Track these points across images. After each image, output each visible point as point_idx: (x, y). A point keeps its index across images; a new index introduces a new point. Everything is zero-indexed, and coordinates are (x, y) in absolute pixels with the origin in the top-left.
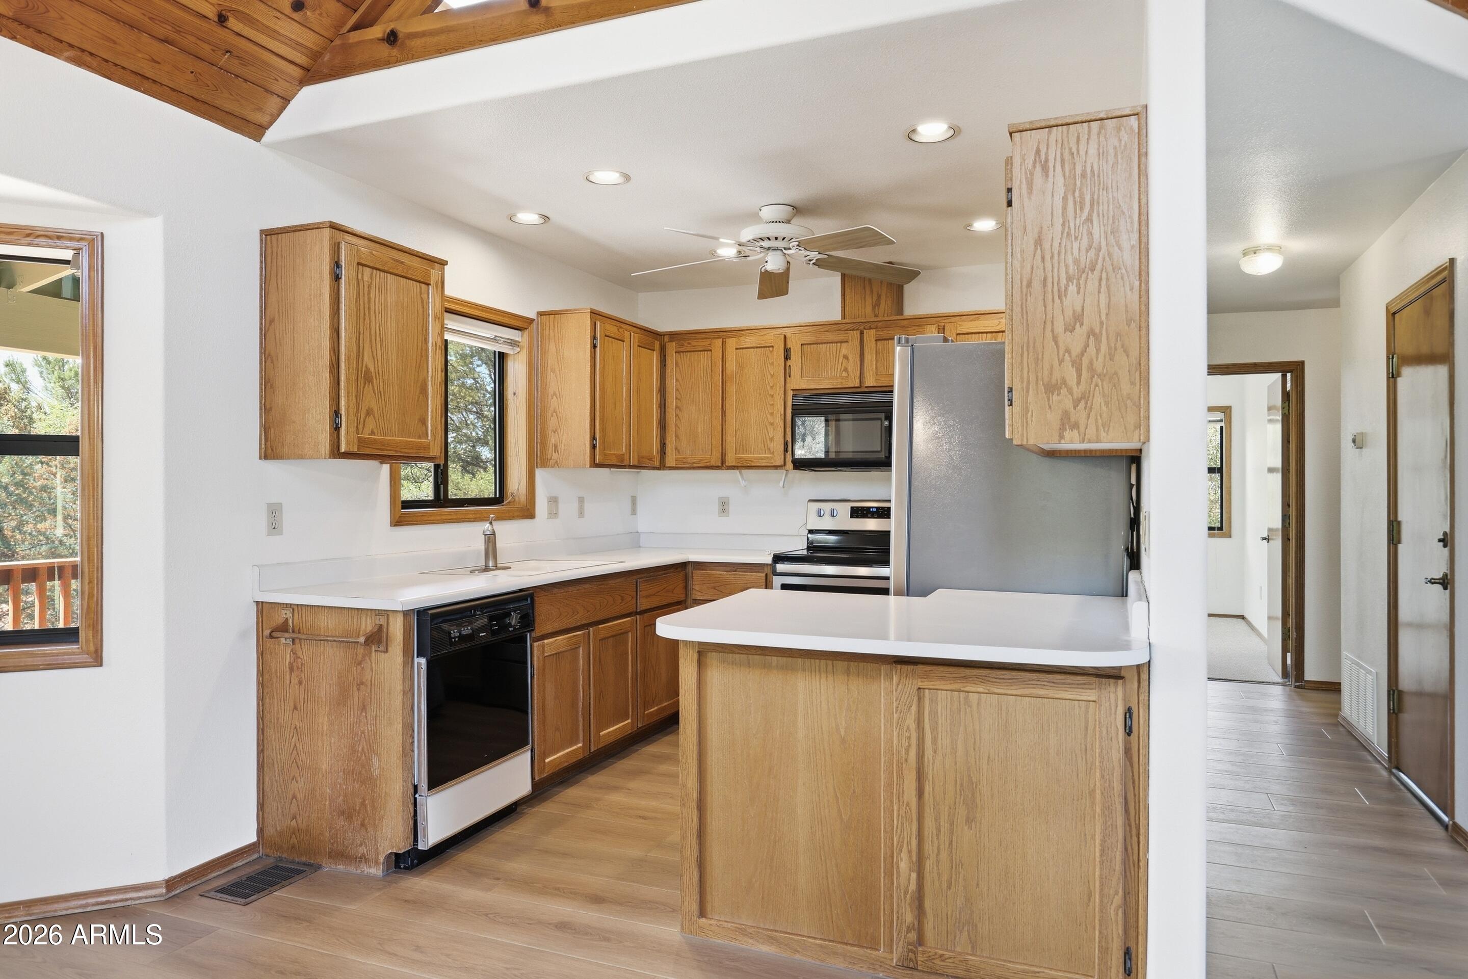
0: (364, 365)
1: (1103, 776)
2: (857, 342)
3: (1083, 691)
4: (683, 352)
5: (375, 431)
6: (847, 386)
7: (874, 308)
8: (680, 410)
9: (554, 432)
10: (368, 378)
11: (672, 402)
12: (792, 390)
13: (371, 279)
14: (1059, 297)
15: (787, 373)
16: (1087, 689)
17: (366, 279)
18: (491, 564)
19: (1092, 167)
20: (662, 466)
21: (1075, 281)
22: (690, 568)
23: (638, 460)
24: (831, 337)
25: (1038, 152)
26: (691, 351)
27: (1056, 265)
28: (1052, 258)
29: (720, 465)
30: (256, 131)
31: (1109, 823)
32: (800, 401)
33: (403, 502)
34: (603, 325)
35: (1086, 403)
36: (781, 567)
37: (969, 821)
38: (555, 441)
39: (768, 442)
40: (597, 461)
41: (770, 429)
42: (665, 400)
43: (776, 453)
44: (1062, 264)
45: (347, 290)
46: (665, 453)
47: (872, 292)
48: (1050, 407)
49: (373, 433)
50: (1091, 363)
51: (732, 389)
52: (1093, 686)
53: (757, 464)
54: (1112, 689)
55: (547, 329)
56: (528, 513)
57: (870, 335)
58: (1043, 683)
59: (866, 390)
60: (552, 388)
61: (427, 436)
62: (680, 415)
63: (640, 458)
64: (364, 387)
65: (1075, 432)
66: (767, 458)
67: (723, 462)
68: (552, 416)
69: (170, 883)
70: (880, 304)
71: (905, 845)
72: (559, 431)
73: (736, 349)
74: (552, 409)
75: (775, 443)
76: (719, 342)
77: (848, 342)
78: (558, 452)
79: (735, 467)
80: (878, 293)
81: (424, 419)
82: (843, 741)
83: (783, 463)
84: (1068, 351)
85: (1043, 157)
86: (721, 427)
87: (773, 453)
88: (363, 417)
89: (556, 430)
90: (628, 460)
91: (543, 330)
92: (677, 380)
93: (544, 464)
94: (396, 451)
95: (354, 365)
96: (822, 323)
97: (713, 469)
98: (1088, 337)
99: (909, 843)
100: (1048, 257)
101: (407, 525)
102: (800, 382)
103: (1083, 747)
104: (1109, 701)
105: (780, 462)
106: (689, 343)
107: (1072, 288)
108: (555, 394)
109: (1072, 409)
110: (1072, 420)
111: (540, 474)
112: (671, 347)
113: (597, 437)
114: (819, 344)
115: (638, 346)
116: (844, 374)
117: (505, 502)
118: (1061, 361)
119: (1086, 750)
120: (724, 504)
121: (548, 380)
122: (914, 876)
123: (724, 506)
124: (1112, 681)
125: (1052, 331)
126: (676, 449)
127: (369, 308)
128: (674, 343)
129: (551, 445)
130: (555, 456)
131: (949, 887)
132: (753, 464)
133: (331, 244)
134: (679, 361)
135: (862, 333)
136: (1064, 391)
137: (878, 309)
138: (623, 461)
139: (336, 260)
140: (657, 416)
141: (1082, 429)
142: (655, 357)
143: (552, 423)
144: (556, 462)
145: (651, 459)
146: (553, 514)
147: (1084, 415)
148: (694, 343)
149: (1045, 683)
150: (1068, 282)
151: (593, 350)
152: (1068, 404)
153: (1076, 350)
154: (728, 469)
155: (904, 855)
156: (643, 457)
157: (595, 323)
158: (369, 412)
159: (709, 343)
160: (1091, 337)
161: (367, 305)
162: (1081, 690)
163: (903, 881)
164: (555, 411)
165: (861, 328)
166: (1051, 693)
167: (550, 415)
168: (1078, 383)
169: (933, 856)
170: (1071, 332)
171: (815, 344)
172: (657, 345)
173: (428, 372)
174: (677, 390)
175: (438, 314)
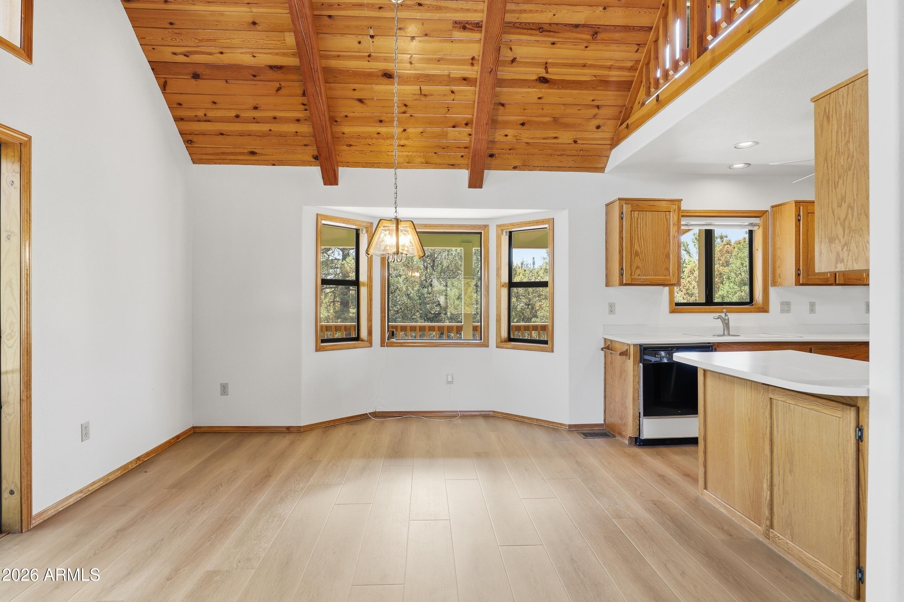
0: (635, 249)
1: (844, 461)
3: (836, 411)
5: (641, 274)
9: (779, 268)
10: (637, 254)
13: (638, 215)
14: (835, 189)
16: (837, 410)
17: (635, 216)
18: (726, 333)
19: (849, 111)
21: (842, 178)
25: (825, 110)
27: (833, 171)
28: (832, 167)
30: (601, 169)
31: (847, 489)
33: (676, 304)
34: (805, 207)
35: (847, 247)
37: (791, 471)
38: (779, 272)
40: (801, 282)
44: (836, 169)
45: (626, 222)
48: (831, 251)
49: (639, 275)
50: (850, 224)
52: (840, 409)
54: (848, 412)
55: (776, 214)
56: (764, 309)
58: (818, 403)
60: (778, 245)
61: (670, 275)
64: (635, 258)
65: (843, 264)
68: (779, 259)
69: (570, 426)
71: (765, 476)
72: (781, 267)
78: (781, 278)
81: (668, 268)
82: (749, 420)
84: (839, 218)
85: (827, 111)
88: (634, 269)
90: (834, 281)
91: (773, 215)
93: (774, 284)
94: (651, 282)
95: (629, 250)
98: (848, 209)
99: (767, 475)
100: (830, 167)
101: (678, 313)
103: (837, 443)
104: (847, 419)
107: (841, 182)
108: (779, 248)
109: (841, 251)
110: (841, 257)
111: (770, 289)
113: (801, 270)
117: (752, 304)
118: (836, 224)
119: (839, 445)
121: (776, 241)
122: (769, 492)
124: (848, 407)
125: (832, 208)
127: (637, 227)
129: (777, 274)
130: (779, 280)
131: (783, 504)
133: (619, 206)
136: (837, 241)
138: (827, 281)
139: (622, 211)
141: (845, 263)
143: (778, 263)
144: (780, 283)
146: (785, 311)
147: (846, 253)
149: (819, 404)
150: (839, 179)
151: (798, 222)
152: (840, 248)
153: (843, 217)
155: (765, 480)
157: (799, 207)
158: (637, 268)
160: (850, 208)
161: (636, 226)
162: (834, 410)
163: (765, 494)
164: (779, 257)
166: (821, 409)
167: (777, 259)
168: (844, 236)
169: (777, 485)
170: (840, 207)
173: (670, 248)
175: (675, 223)
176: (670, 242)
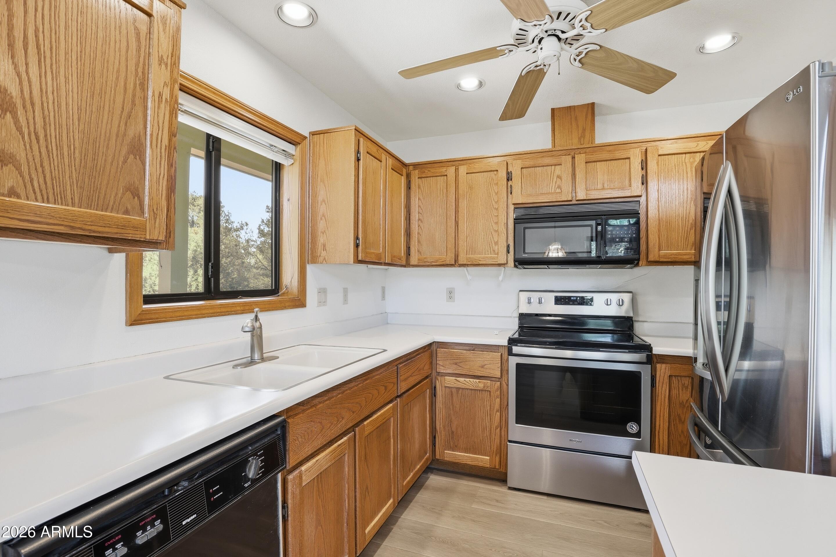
2: (570, 165)
4: (424, 177)
5: (20, 192)
6: (562, 200)
7: (580, 139)
8: (422, 222)
9: (323, 233)
11: (415, 216)
12: (514, 204)
15: (510, 191)
18: (256, 356)
20: (407, 265)
22: (434, 347)
23: (391, 259)
24: (547, 160)
26: (430, 177)
29: (454, 263)
32: (521, 212)
33: (145, 297)
34: (365, 142)
36: (516, 349)
38: (323, 241)
39: (493, 245)
40: (360, 258)
41: (495, 235)
42: (410, 214)
43: (500, 254)
46: (409, 255)
47: (578, 126)
49: (12, 193)
51: (463, 204)
53: (484, 263)
55: (318, 146)
56: (299, 303)
57: (580, 159)
59: (577, 203)
60: (322, 195)
61: (143, 213)
62: (421, 225)
63: (393, 257)
66: (493, 258)
67: (456, 260)
68: (321, 219)
70: (585, 136)
72: (327, 232)
73: (467, 173)
74: (321, 213)
75: (499, 246)
76: (453, 169)
77: (561, 165)
78: (326, 250)
79: (465, 265)
80: (583, 128)
81: (137, 189)
83: (506, 262)
86: (454, 234)
87: (498, 254)
89: (324, 231)
90: (384, 259)
91: (314, 147)
92: (419, 199)
93: (314, 260)
96: (538, 151)
97: (448, 267)
101: (150, 323)
102: (519, 197)
105: (503, 261)
106: (429, 171)
108: (324, 201)
111: (310, 269)
112: (415, 174)
113: (360, 236)
114: (537, 167)
115: (392, 169)
116: (558, 190)
117: (280, 293)
120: (450, 293)
121: (318, 189)
123: (451, 294)
126: (418, 251)
128: (417, 171)
129: (320, 245)
130: (324, 254)
132: (481, 263)
134: (421, 185)
135: (573, 158)
137: (584, 140)
138: (380, 259)
140: (404, 226)
142: (403, 179)
143: (321, 225)
144: (325, 259)
145: (400, 259)
146: (322, 303)
148: (433, 170)
151: (357, 162)
154: (460, 267)
156: (394, 257)
157: (359, 140)
159: (445, 169)
164: (323, 215)
165: (572, 153)
167: (319, 218)
171: (533, 167)
172: (404, 171)
173: (145, 127)
174: (419, 206)
175: (165, 58)
176: (146, 108)
